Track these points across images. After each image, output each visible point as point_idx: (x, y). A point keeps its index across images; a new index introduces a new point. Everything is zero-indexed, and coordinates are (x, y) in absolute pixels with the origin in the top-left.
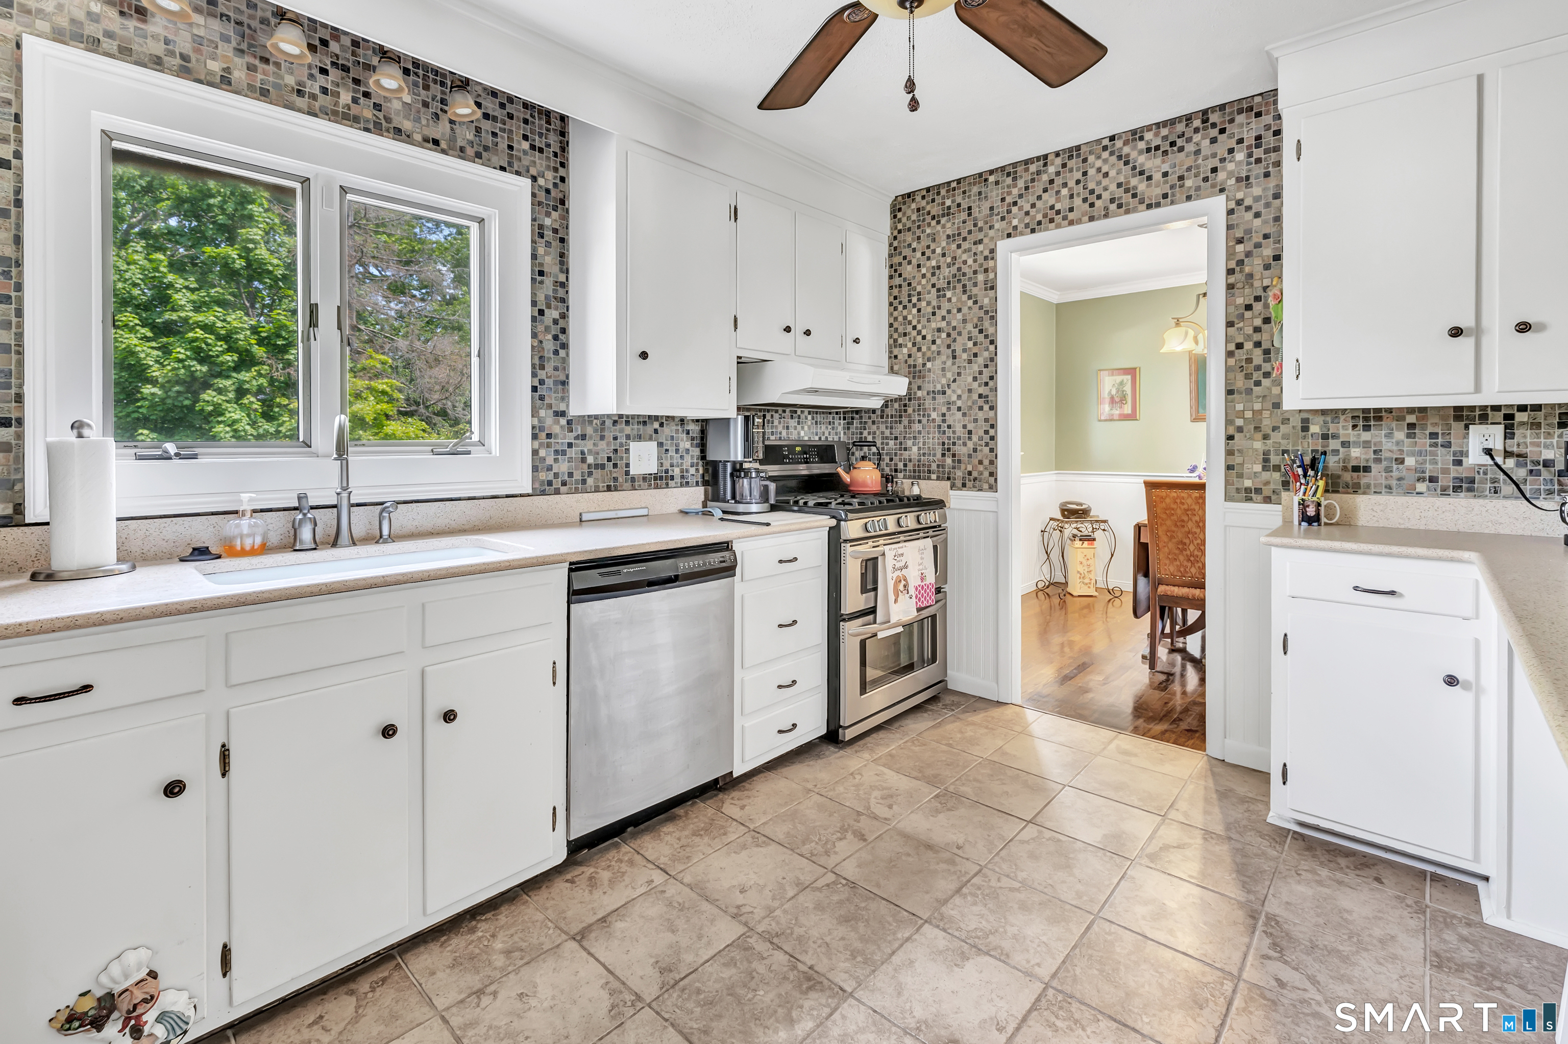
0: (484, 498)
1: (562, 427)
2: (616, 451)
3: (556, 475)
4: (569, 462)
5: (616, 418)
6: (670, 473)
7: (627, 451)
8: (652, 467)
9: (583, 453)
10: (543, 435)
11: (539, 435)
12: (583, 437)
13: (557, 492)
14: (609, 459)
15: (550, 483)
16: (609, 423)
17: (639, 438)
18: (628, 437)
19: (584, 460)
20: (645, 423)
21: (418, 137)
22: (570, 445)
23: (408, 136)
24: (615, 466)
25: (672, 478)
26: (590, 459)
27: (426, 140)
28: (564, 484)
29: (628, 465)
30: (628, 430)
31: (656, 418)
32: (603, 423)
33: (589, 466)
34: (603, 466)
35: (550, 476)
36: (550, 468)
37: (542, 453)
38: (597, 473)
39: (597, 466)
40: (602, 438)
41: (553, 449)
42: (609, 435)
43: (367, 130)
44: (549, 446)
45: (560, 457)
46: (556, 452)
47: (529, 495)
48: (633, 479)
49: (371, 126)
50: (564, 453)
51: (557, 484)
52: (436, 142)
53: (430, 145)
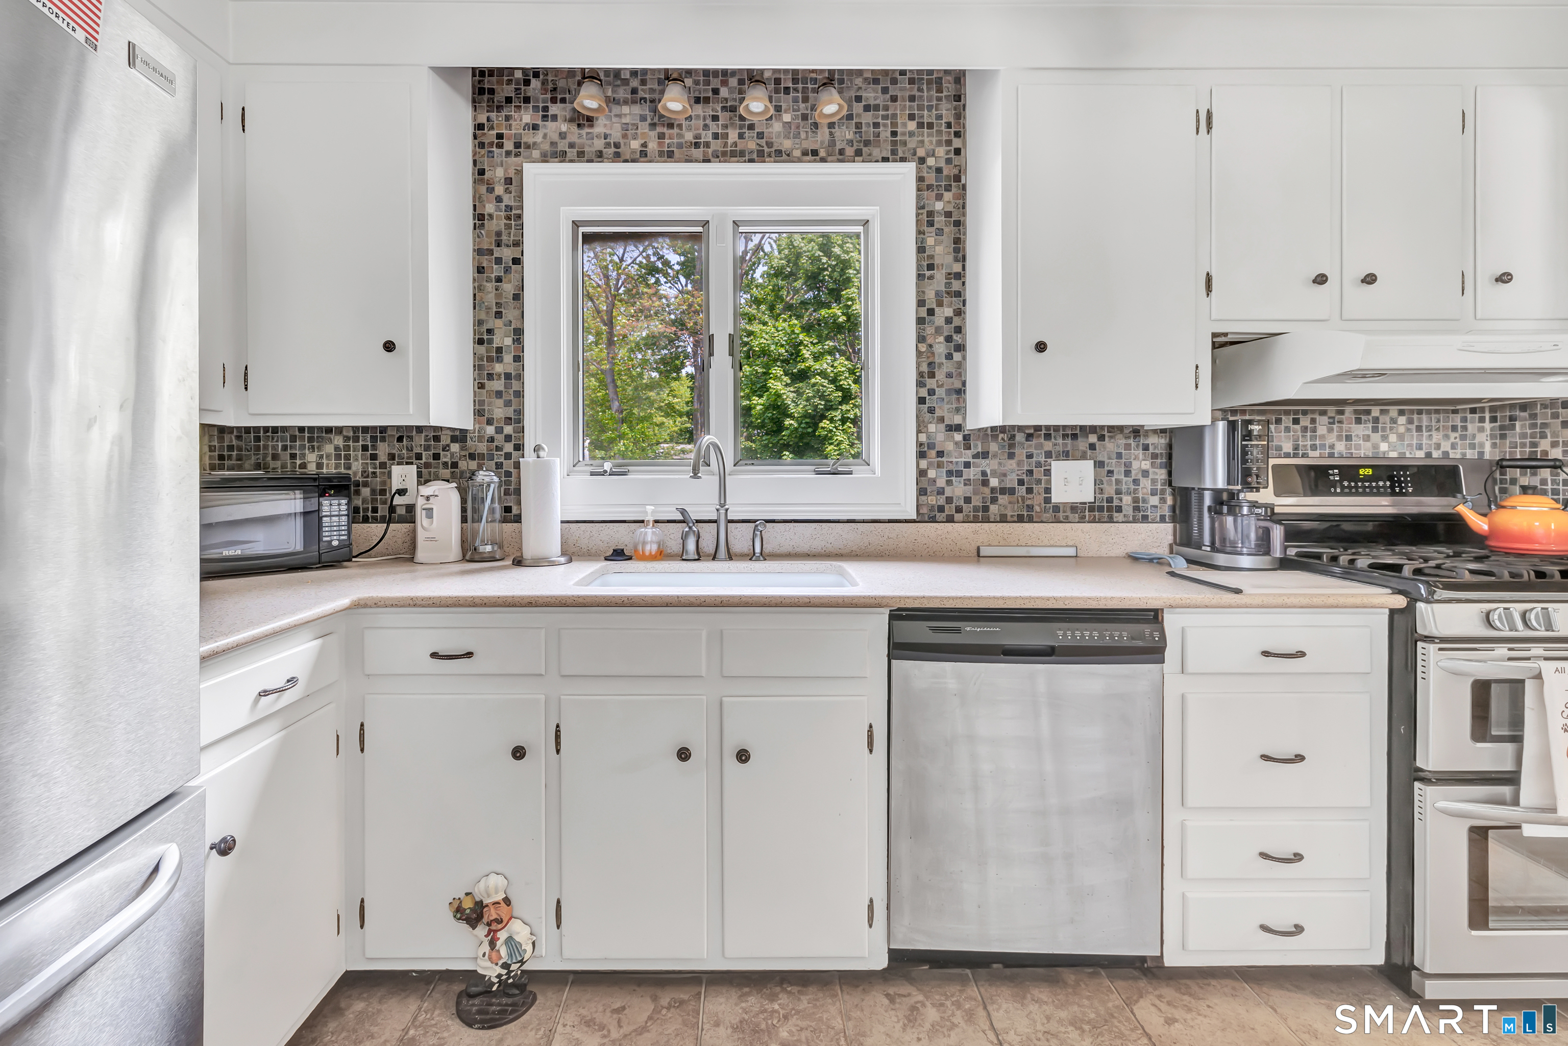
0: (864, 521)
1: (956, 443)
2: (1030, 472)
3: (949, 500)
4: (965, 485)
5: (1032, 431)
6: (1116, 503)
7: (1048, 472)
8: (1088, 495)
9: (984, 473)
10: (933, 453)
11: (928, 453)
12: (985, 455)
13: (950, 519)
14: (1021, 482)
15: (941, 509)
16: (1020, 437)
17: (1066, 455)
18: (1049, 455)
19: (985, 483)
20: (1075, 437)
21: (797, 153)
22: (967, 465)
23: (788, 155)
24: (1030, 491)
25: (1119, 509)
26: (994, 482)
27: (805, 153)
28: (959, 510)
29: (1048, 490)
30: (1048, 446)
31: (1093, 429)
32: (1013, 437)
33: (993, 490)
34: (1012, 491)
35: (942, 501)
36: (941, 492)
37: (932, 474)
38: (1003, 499)
39: (1003, 491)
40: (1011, 456)
41: (944, 470)
42: (1021, 453)
43: (751, 161)
44: (940, 465)
45: (954, 479)
46: (950, 473)
47: (914, 521)
48: (1056, 508)
50: (959, 474)
51: (949, 510)
52: (815, 153)
53: (810, 157)
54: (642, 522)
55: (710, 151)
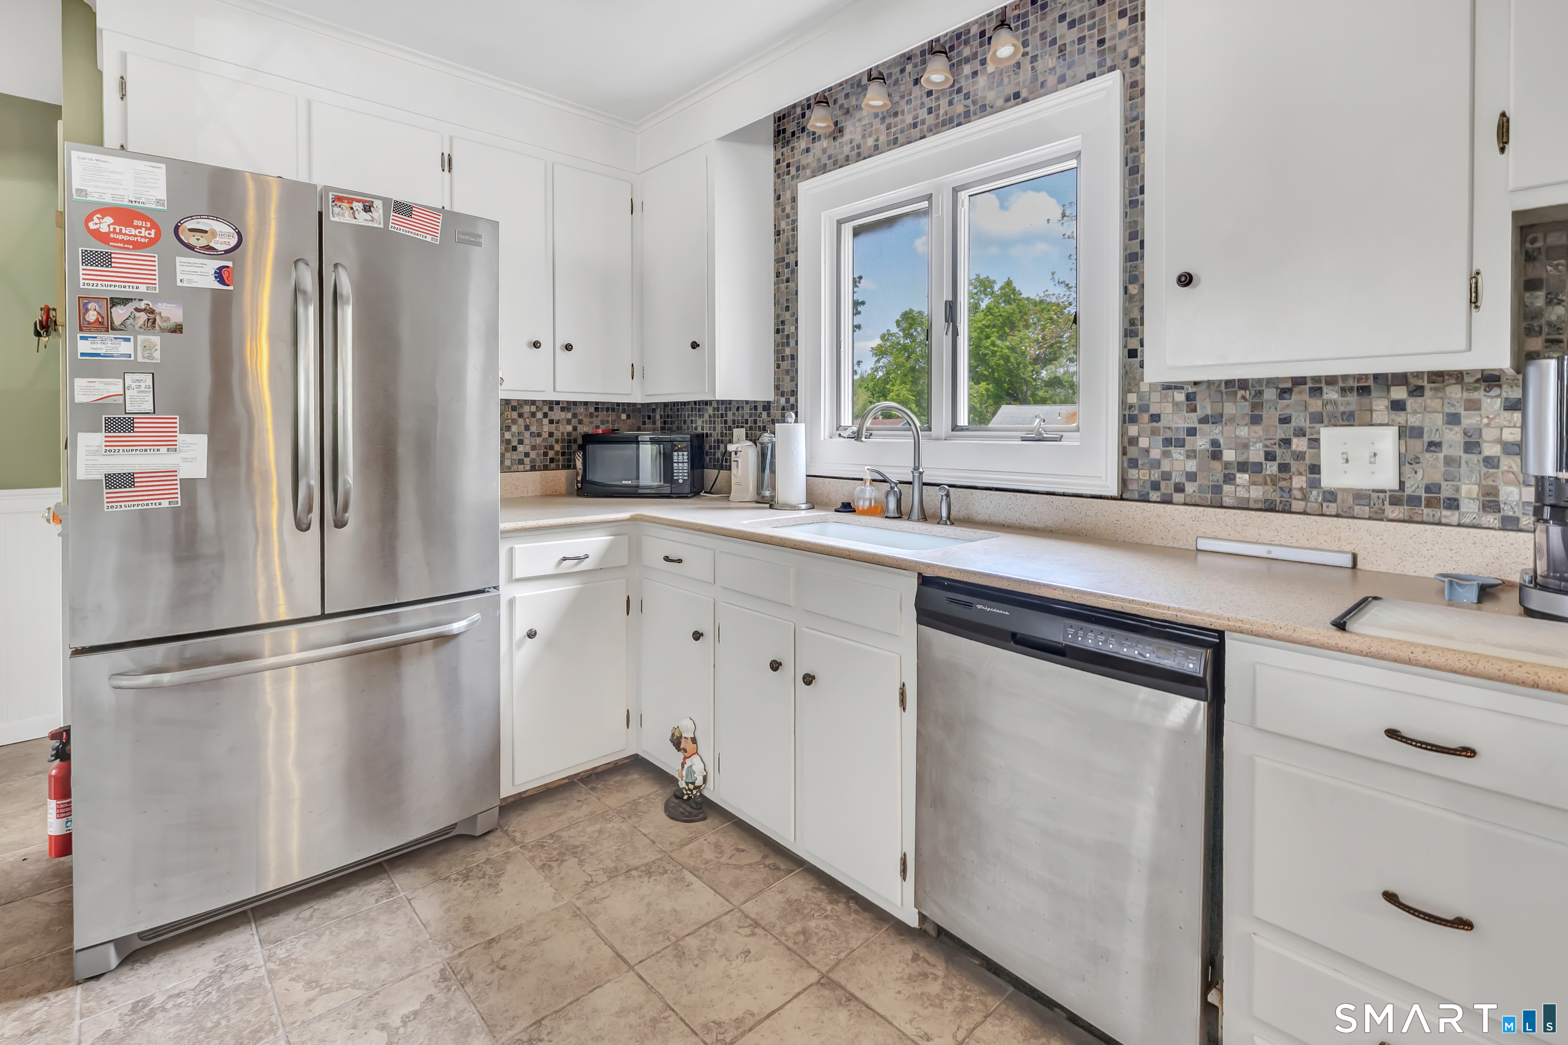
1: (1176, 405)
2: (1287, 442)
3: (1166, 476)
4: (1188, 457)
5: (1289, 385)
6: (1446, 491)
7: (1315, 442)
8: (1387, 479)
9: (1215, 443)
10: (1145, 417)
11: (1139, 417)
12: (1214, 419)
13: (1167, 501)
14: (1270, 456)
15: (1156, 486)
16: (1270, 394)
17: (1348, 419)
18: (1318, 419)
19: (1216, 455)
20: (1364, 391)
21: (1000, 102)
22: (1192, 432)
23: (992, 107)
24: (1284, 468)
25: (1453, 504)
26: (1229, 455)
27: (1007, 100)
28: (1180, 488)
29: (1315, 469)
30: (1316, 405)
31: (1401, 379)
32: (1260, 393)
33: (1227, 465)
34: (1257, 468)
35: (1156, 475)
36: (1156, 464)
37: (1144, 442)
38: (1242, 478)
39: (1243, 467)
40: (1256, 420)
41: (1160, 438)
42: (1270, 415)
43: (959, 125)
44: (1154, 432)
45: (1172, 449)
46: (1167, 442)
47: (1113, 498)
48: (1331, 496)
49: (962, 119)
50: (1181, 443)
51: (1166, 488)
52: (1017, 95)
53: (1013, 102)
54: (862, 479)
55: (925, 127)
